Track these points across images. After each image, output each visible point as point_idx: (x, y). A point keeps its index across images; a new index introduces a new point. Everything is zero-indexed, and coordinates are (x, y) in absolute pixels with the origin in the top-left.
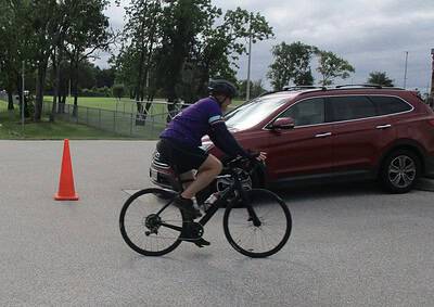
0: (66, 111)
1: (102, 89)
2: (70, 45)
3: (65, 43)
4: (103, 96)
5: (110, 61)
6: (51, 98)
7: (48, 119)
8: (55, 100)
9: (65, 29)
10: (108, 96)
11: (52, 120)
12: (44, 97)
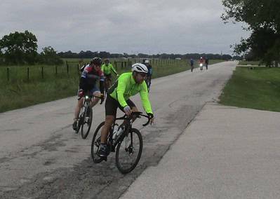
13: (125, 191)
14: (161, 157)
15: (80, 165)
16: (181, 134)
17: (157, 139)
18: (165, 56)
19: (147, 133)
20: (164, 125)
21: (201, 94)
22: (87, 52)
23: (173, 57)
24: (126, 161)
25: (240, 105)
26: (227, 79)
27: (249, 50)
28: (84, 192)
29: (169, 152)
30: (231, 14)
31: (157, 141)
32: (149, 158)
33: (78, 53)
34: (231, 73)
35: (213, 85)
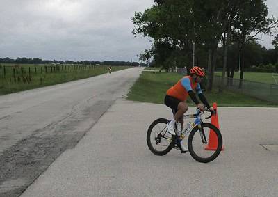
0: (233, 83)
1: (267, 66)
2: (236, 30)
3: (232, 27)
4: (268, 72)
5: (274, 43)
6: (220, 73)
7: (217, 90)
8: (224, 74)
9: (232, 17)
10: (272, 72)
11: (221, 91)
12: (215, 72)
13: (46, 169)
14: (78, 142)
15: (9, 150)
16: (96, 123)
17: (76, 127)
18: (87, 63)
19: (67, 123)
20: (82, 116)
21: (113, 92)
22: (23, 58)
23: (94, 63)
24: (48, 146)
25: (143, 101)
26: (135, 80)
27: (152, 58)
28: (10, 172)
29: (84, 137)
30: (140, 30)
31: (75, 129)
32: (68, 143)
33: (15, 59)
34: (138, 76)
35: (124, 85)
